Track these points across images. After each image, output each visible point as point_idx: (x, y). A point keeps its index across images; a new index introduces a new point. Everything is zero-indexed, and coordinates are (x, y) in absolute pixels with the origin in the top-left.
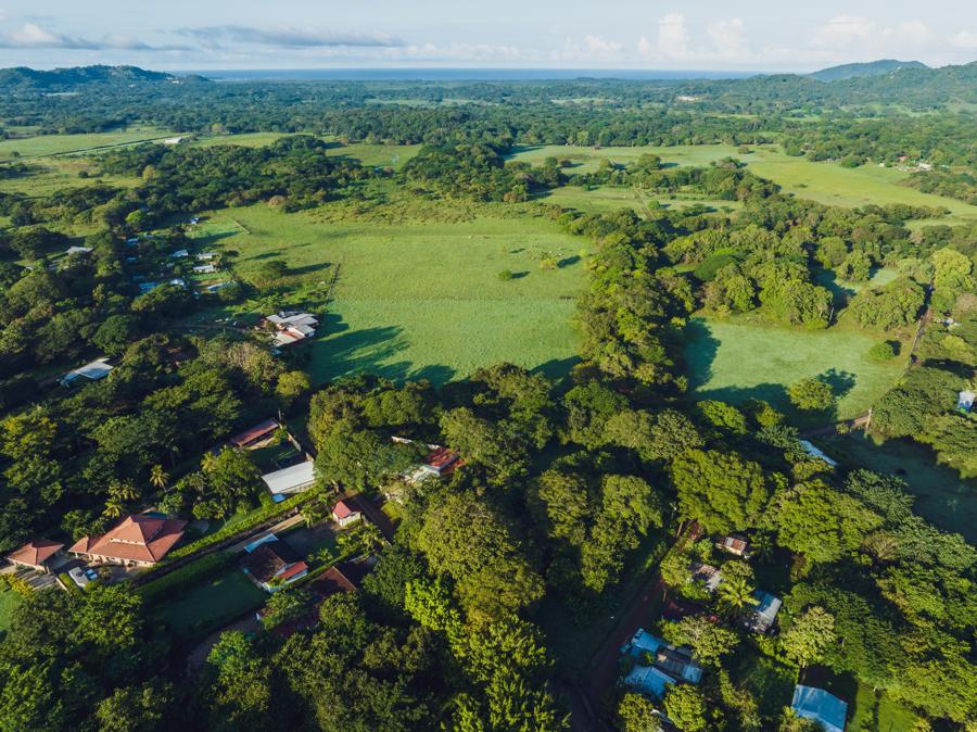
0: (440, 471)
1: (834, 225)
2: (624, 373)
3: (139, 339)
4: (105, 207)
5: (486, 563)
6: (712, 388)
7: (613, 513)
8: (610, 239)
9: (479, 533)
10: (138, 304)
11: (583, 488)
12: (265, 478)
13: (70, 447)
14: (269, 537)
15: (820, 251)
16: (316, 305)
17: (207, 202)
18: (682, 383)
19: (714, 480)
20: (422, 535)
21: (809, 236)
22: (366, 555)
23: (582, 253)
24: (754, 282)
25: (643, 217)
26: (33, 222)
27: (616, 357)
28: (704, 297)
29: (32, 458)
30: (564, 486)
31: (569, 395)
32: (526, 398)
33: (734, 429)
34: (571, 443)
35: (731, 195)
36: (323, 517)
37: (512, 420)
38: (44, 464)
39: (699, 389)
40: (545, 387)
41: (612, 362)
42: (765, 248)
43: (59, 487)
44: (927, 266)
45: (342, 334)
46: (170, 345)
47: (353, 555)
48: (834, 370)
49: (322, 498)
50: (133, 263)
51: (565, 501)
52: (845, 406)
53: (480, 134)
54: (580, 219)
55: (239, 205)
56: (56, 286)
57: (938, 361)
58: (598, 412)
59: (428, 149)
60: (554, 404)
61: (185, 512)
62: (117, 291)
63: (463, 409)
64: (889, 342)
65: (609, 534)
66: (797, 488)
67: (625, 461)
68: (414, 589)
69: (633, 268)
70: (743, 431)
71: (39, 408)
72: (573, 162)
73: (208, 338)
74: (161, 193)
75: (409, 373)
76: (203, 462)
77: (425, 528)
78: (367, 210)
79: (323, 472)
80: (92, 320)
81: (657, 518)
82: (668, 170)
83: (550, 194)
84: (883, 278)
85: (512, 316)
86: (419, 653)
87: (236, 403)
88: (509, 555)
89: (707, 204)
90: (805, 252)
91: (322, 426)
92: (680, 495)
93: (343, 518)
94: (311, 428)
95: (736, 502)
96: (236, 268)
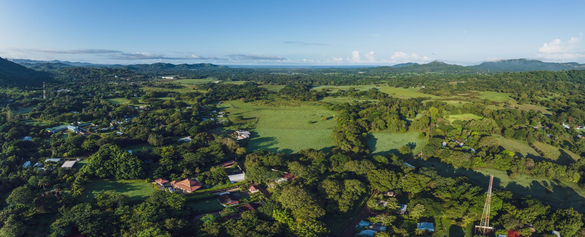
0: (287, 180)
1: (404, 104)
2: (349, 150)
3: (199, 133)
4: (198, 97)
5: (303, 206)
6: (377, 152)
7: (349, 191)
8: (342, 111)
9: (301, 198)
10: (201, 124)
11: (338, 184)
12: (229, 176)
13: (177, 158)
14: (228, 192)
15: (401, 111)
16: (251, 129)
17: (224, 98)
18: (367, 151)
19: (381, 177)
20: (280, 197)
21: (398, 107)
22: (260, 202)
23: (334, 116)
24: (385, 121)
25: (351, 105)
26: (180, 99)
27: (346, 145)
28: (371, 126)
29: (167, 158)
30: (331, 184)
31: (331, 157)
32: (317, 159)
33: (385, 163)
34: (333, 171)
35: (375, 98)
36: (246, 190)
37: (312, 165)
38: (169, 160)
39: (373, 153)
40: (323, 155)
41: (345, 147)
42: (386, 111)
43: (171, 167)
44: (429, 112)
45: (258, 138)
46: (207, 136)
47: (254, 201)
48: (410, 143)
49: (247, 184)
50: (202, 113)
51: (332, 188)
52: (415, 152)
53: (303, 82)
54: (333, 106)
55: (232, 100)
56: (182, 116)
57: (436, 136)
58: (341, 162)
59: (287, 86)
60: (326, 160)
61: (203, 181)
62: (196, 119)
63: (296, 162)
64: (423, 133)
65: (348, 196)
66: (406, 176)
67: (351, 175)
68: (276, 212)
69: (350, 119)
70: (387, 163)
71: (171, 146)
72: (330, 90)
73: (218, 135)
74: (212, 95)
75: (278, 151)
76: (211, 169)
77: (281, 196)
78: (268, 103)
79: (248, 177)
80: (189, 126)
81: (364, 190)
82: (357, 92)
83: (323, 99)
84: (419, 116)
85: (312, 134)
86: (277, 229)
87: (223, 154)
88: (312, 204)
89: (369, 100)
90: (397, 112)
91: (249, 164)
92: (370, 183)
93: (253, 191)
94: (245, 164)
95: (389, 182)
96: (229, 117)
